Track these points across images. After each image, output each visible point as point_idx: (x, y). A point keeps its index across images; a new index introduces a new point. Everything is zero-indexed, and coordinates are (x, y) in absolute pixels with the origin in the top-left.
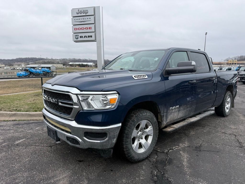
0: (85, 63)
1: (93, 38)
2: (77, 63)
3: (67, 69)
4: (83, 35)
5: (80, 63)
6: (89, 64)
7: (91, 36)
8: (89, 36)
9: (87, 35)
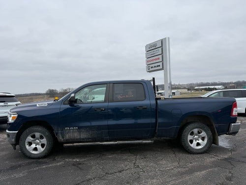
0: (212, 87)
1: (161, 67)
2: (203, 87)
3: (191, 93)
4: (153, 65)
5: (206, 87)
6: (216, 87)
7: (159, 66)
8: (157, 66)
9: (156, 65)
